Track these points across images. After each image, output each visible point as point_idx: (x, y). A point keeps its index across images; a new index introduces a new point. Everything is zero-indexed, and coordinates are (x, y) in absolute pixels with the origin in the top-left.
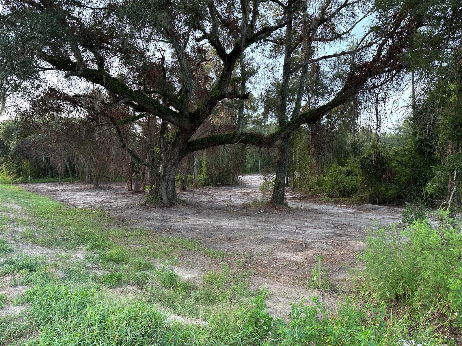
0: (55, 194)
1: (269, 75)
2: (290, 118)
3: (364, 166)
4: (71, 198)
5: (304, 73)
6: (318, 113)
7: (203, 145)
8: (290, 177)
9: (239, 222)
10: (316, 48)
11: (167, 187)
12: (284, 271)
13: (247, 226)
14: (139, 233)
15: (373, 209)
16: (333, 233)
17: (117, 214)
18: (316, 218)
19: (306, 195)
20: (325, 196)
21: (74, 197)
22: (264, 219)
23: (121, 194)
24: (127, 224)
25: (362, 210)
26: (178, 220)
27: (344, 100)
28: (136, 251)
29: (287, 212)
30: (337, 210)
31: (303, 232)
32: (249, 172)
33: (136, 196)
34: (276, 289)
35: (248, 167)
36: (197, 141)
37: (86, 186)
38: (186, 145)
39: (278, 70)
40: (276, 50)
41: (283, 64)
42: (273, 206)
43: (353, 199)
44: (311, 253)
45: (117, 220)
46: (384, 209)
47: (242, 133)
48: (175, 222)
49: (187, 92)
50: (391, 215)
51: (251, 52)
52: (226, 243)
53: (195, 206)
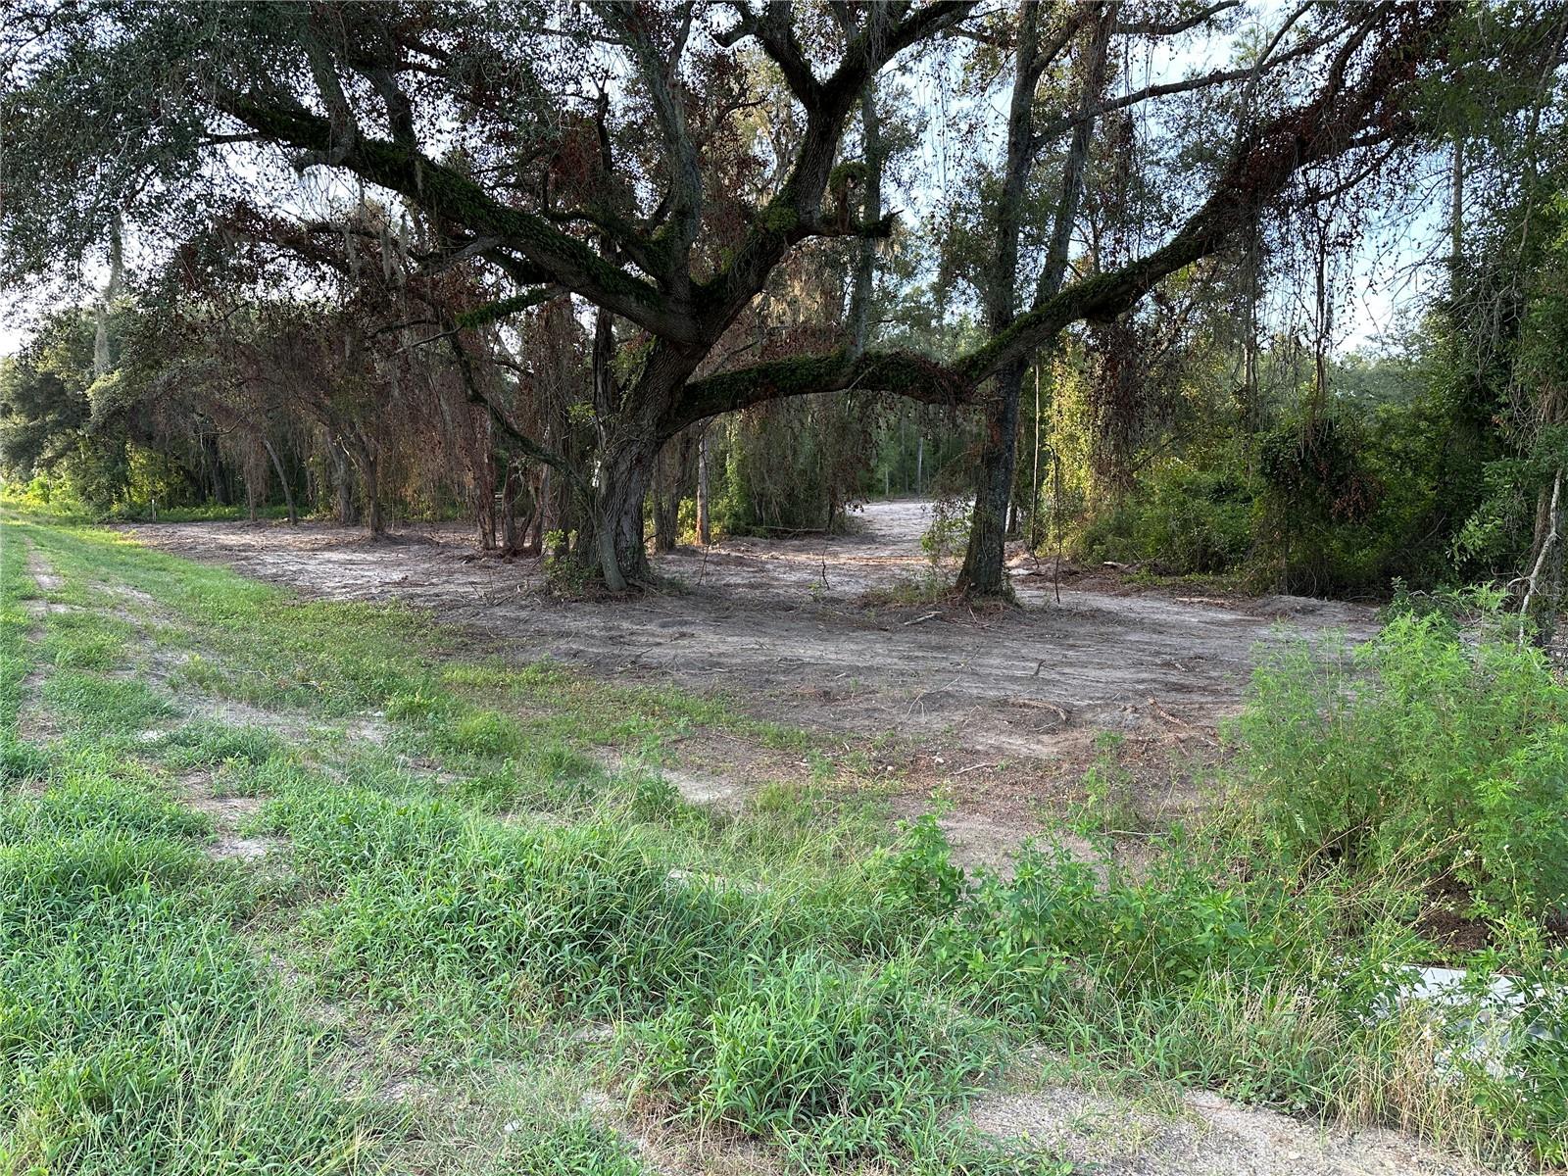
0: (246, 558)
1: (959, 154)
2: (1031, 301)
3: (1273, 468)
4: (300, 572)
5: (1079, 147)
6: (1124, 288)
7: (737, 397)
8: (1025, 507)
9: (853, 647)
10: (1121, 61)
11: (619, 535)
12: (997, 786)
13: (879, 661)
14: (540, 676)
15: (1297, 611)
16: (1160, 682)
17: (461, 620)
18: (1106, 639)
19: (1074, 568)
20: (1139, 569)
21: (310, 568)
22: (935, 639)
23: (461, 558)
24: (498, 650)
25: (1264, 615)
26: (658, 640)
27: (1210, 244)
28: (537, 726)
29: (1011, 618)
30: (1177, 613)
31: (1062, 679)
32: (882, 493)
33: (510, 566)
34: (973, 833)
35: (879, 476)
36: (716, 382)
37: (343, 534)
38: (679, 395)
39: (990, 138)
40: (985, 64)
41: (1008, 116)
42: (963, 600)
43: (1236, 577)
44: (1083, 737)
45: (461, 636)
46: (1336, 609)
47: (865, 354)
48: (650, 645)
49: (683, 214)
50: (1358, 630)
51: (898, 73)
52: (815, 708)
53: (711, 599)
